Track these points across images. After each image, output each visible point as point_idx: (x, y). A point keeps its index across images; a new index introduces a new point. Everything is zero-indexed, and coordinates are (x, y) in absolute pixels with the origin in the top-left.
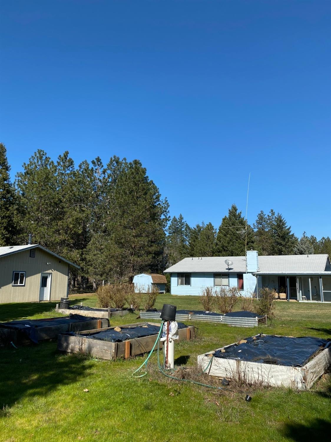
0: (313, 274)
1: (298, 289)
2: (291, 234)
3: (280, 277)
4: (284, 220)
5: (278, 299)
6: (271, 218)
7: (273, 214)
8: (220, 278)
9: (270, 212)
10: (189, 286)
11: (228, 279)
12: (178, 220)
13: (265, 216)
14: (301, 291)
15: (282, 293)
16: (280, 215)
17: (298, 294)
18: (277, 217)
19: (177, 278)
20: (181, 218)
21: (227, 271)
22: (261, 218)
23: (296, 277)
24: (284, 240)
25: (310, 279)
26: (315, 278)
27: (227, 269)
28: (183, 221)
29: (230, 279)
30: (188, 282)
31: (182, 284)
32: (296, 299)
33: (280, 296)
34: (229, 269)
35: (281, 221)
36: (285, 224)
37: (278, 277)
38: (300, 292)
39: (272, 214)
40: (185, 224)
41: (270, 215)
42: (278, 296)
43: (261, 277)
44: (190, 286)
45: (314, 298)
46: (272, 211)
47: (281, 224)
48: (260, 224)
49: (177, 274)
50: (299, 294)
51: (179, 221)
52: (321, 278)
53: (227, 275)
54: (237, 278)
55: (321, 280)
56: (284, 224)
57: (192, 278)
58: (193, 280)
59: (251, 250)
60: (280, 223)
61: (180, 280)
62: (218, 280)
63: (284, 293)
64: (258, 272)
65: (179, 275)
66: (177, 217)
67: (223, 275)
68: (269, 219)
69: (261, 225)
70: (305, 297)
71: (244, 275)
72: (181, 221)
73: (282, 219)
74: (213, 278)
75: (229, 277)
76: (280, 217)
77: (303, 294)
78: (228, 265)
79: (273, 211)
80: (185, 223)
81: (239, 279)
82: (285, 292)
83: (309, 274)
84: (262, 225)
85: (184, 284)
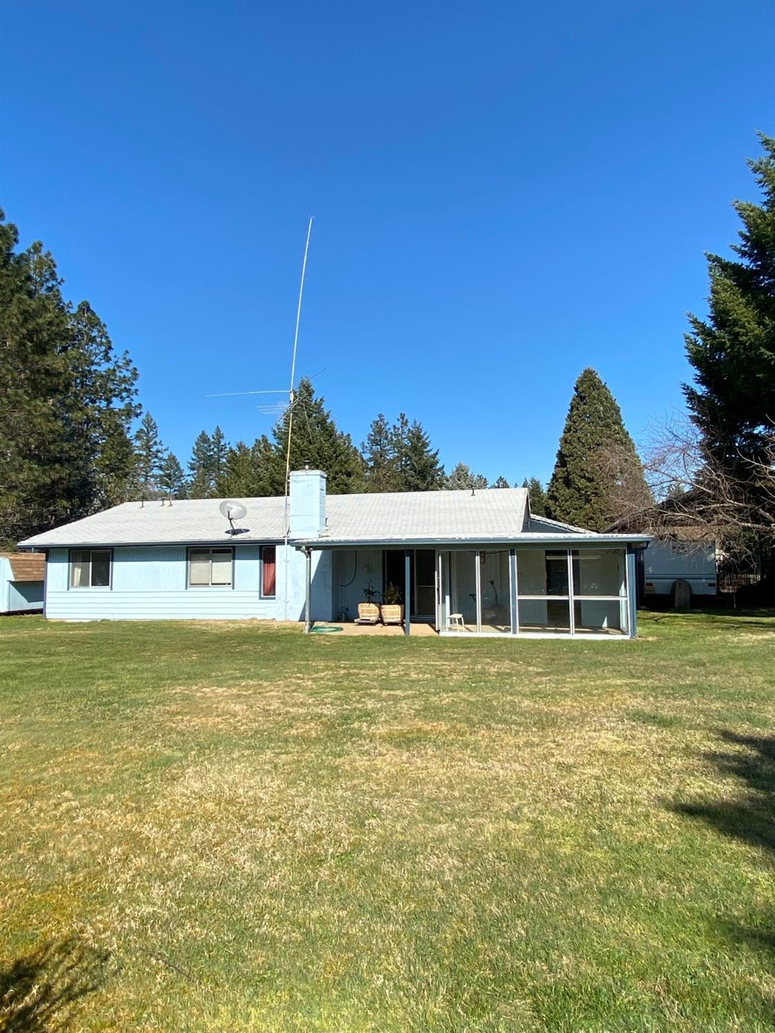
0: (489, 539)
1: (438, 590)
2: (438, 466)
3: (389, 552)
4: (425, 437)
5: (377, 622)
6: (400, 432)
7: (405, 424)
8: (207, 559)
9: (398, 420)
10: (107, 588)
11: (230, 564)
12: (212, 440)
13: (387, 427)
14: (448, 598)
15: (389, 603)
16: (418, 424)
17: (438, 608)
18: (411, 429)
19: (67, 564)
20: (219, 436)
21: (228, 537)
22: (379, 430)
23: (434, 551)
24: (424, 478)
25: (478, 559)
26: (495, 552)
27: (228, 532)
28: (222, 443)
29: (236, 561)
30: (102, 578)
31: (84, 583)
32: (432, 623)
33: (383, 614)
34: (235, 532)
35: (419, 438)
36: (428, 445)
37: (383, 551)
38: (444, 601)
39: (402, 423)
40: (228, 449)
41: (398, 425)
42: (377, 614)
43: (330, 552)
44: (109, 590)
45: (488, 616)
46: (403, 417)
47: (420, 445)
48: (377, 444)
49: (67, 550)
50: (443, 608)
51: (213, 443)
52: (512, 554)
53: (229, 551)
54: (260, 559)
55: (513, 561)
56: (425, 445)
57: (115, 563)
58: (119, 569)
59: (304, 469)
60: (418, 444)
61: (78, 572)
62: (200, 568)
63: (397, 606)
64: (323, 537)
65: (76, 554)
66: (210, 434)
67: (214, 552)
68: (396, 435)
69: (379, 447)
70: (460, 616)
71: (278, 548)
72: (219, 442)
73: (422, 434)
74: (185, 562)
75: (234, 559)
76: (419, 429)
77: (455, 607)
78: (230, 520)
79: (405, 418)
80: (228, 446)
81: (265, 563)
82: (398, 603)
83: (476, 539)
84: (380, 445)
85: (88, 585)
